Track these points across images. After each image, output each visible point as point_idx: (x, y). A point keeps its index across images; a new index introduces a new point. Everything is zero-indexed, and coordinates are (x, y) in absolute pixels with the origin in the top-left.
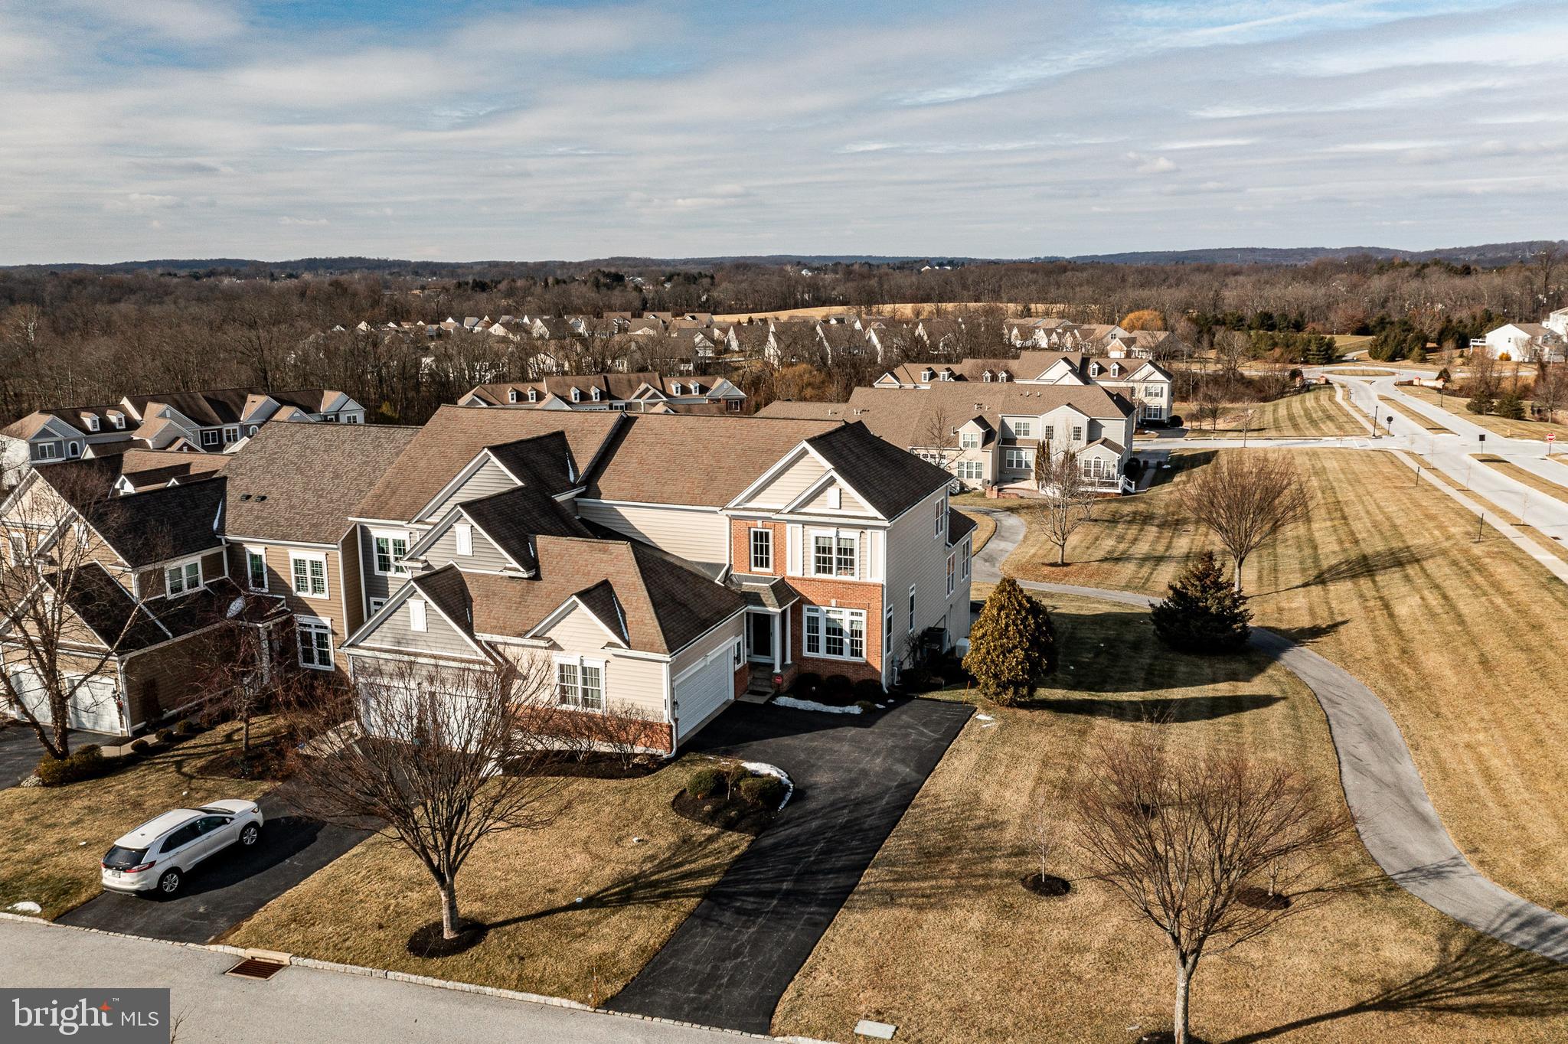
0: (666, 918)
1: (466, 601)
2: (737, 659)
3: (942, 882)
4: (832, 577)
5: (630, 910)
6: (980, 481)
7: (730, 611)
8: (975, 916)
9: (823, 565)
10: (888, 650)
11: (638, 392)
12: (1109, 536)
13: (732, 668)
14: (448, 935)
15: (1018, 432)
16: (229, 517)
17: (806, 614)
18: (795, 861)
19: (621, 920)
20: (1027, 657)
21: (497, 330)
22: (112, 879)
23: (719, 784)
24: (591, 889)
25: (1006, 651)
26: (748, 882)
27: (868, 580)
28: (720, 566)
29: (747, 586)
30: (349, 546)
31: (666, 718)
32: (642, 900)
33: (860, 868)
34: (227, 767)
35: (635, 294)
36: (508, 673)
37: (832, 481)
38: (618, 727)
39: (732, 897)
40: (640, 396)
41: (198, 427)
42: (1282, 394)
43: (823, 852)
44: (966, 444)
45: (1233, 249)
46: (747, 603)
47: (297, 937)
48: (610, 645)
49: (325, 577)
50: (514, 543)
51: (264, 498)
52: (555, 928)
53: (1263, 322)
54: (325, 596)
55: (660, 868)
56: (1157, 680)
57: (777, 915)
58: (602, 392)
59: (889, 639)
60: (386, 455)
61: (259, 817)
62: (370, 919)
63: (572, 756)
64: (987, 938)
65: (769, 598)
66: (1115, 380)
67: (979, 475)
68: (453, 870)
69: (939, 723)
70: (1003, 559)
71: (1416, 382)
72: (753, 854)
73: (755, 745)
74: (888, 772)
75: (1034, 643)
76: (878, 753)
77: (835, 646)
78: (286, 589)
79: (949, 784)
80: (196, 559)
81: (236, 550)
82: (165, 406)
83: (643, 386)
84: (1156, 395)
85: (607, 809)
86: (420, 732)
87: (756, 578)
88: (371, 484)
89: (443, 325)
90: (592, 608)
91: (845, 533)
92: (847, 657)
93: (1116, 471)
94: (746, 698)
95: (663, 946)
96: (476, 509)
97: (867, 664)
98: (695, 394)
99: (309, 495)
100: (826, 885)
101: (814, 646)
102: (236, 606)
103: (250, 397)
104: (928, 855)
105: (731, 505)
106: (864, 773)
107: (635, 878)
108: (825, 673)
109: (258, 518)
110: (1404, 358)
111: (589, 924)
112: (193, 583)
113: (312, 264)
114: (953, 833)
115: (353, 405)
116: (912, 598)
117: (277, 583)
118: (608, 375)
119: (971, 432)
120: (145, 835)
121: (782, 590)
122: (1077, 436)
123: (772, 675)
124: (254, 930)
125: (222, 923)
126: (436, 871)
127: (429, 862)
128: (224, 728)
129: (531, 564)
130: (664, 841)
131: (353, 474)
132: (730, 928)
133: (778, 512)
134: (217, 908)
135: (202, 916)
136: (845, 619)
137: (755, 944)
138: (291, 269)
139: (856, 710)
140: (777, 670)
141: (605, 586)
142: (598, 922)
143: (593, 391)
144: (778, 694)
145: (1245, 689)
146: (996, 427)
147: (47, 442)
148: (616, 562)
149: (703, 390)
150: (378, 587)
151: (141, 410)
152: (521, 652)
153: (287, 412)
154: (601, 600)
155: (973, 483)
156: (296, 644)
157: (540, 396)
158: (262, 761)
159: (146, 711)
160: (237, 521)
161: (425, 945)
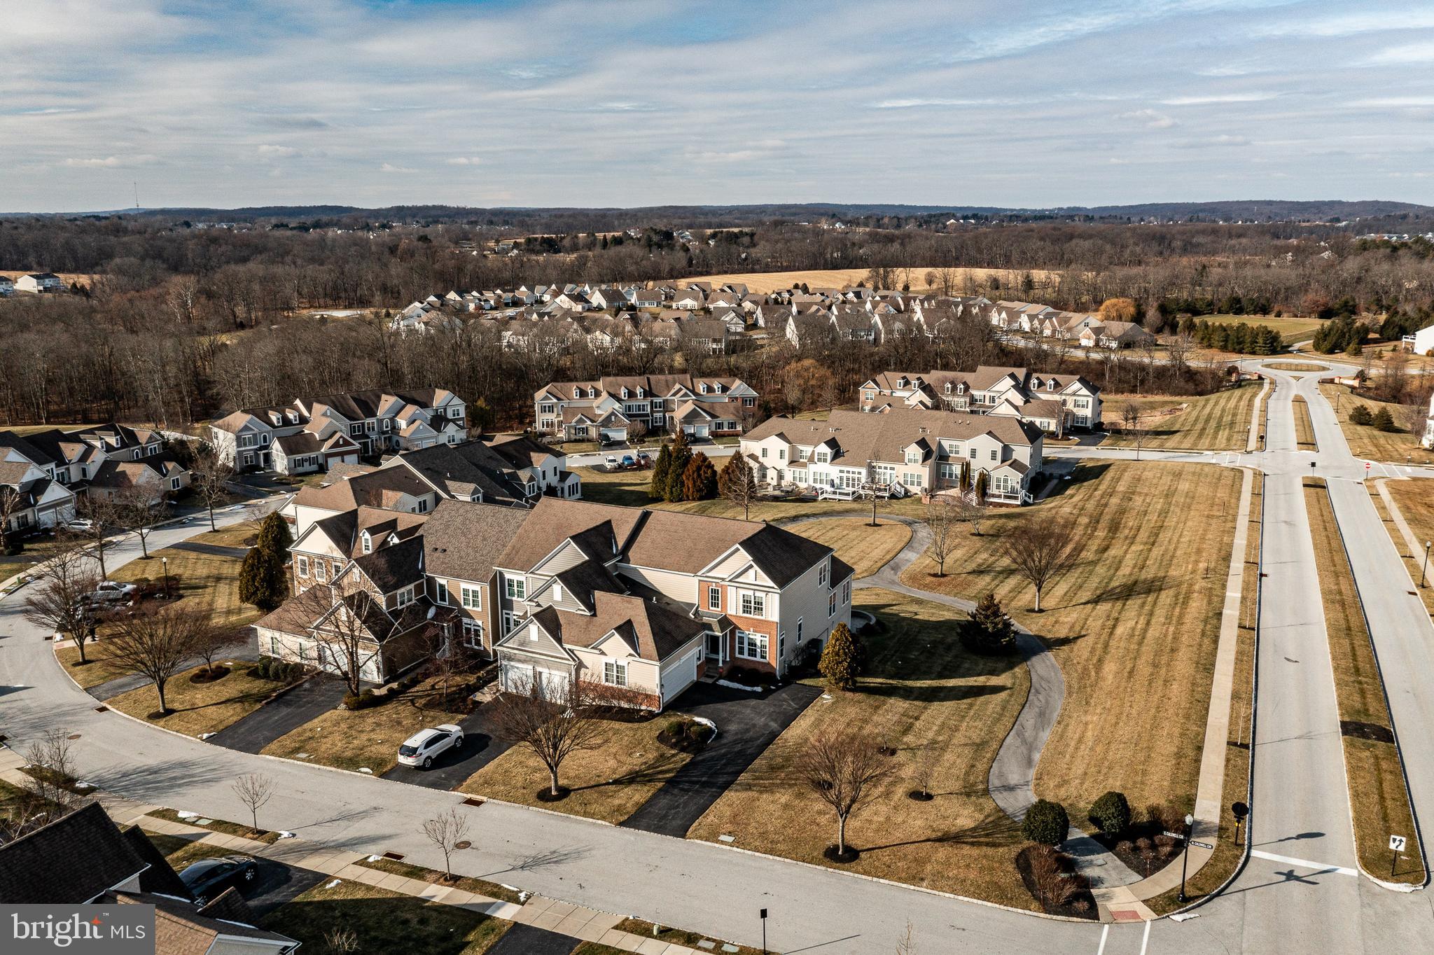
0: (648, 791)
1: (559, 626)
2: (699, 659)
3: (775, 781)
4: (751, 616)
5: (633, 786)
6: (919, 488)
7: (695, 635)
8: (784, 797)
9: (746, 609)
10: (782, 655)
11: (673, 391)
12: (987, 549)
13: (696, 663)
14: (554, 793)
15: (951, 452)
16: (427, 561)
17: (738, 635)
18: (710, 769)
19: (628, 790)
20: (849, 666)
21: (562, 300)
22: (402, 760)
23: (680, 729)
24: (616, 776)
25: (838, 663)
26: (686, 776)
27: (770, 619)
28: (693, 605)
29: (705, 619)
30: (493, 583)
31: (657, 692)
32: (638, 782)
33: (739, 773)
34: (438, 705)
35: (682, 254)
36: (580, 665)
37: (751, 566)
38: (633, 696)
39: (679, 783)
40: (674, 395)
41: (348, 422)
42: (1217, 389)
43: (724, 765)
44: (910, 461)
45: (1251, 202)
46: (704, 630)
47: (488, 790)
48: (630, 655)
49: (480, 599)
50: (583, 595)
51: (445, 551)
52: (600, 792)
53: (1231, 306)
54: (479, 609)
55: (649, 768)
56: (948, 673)
57: (697, 792)
58: (645, 390)
59: (782, 650)
60: (512, 527)
61: (462, 734)
62: (519, 784)
63: (610, 708)
64: (786, 806)
65: (716, 627)
66: (1051, 393)
67: (919, 484)
68: (557, 766)
69: (801, 699)
70: (904, 568)
71: (1337, 381)
72: (692, 763)
73: (703, 707)
74: (766, 725)
75: (853, 659)
76: (763, 715)
77: (752, 652)
78: (458, 604)
79: (794, 734)
80: (411, 586)
81: (431, 581)
82: (327, 407)
83: (677, 386)
84: (1083, 406)
85: (626, 738)
86: (534, 690)
87: (711, 614)
88: (504, 546)
89: (517, 293)
90: (622, 636)
91: (758, 594)
92: (758, 659)
93: (1019, 486)
94: (703, 680)
95: (646, 802)
96: (565, 577)
97: (769, 663)
98: (718, 392)
99: (470, 550)
100: (722, 780)
101: (741, 652)
102: (431, 613)
103: (384, 397)
104: (773, 768)
105: (699, 574)
106: (754, 725)
107: (637, 772)
108: (745, 666)
109: (443, 563)
110: (1343, 350)
111: (615, 792)
112: (410, 600)
113: (401, 213)
114: (788, 759)
115: (457, 401)
116: (800, 625)
117: (453, 600)
118: (651, 377)
119: (914, 451)
120: (417, 740)
121: (725, 622)
122: (994, 457)
123: (718, 668)
124: (469, 786)
125: (454, 782)
126: (549, 765)
127: (547, 762)
128: (429, 682)
129: (591, 607)
130: (651, 756)
131: (494, 539)
132: (676, 796)
133: (723, 579)
134: (450, 776)
135: (444, 779)
136: (758, 638)
137: (686, 804)
138: (384, 217)
139: (759, 689)
140: (721, 665)
141: (629, 623)
142: (619, 791)
143: (639, 390)
144: (721, 678)
145: (995, 681)
146: (934, 448)
147: (247, 435)
148: (635, 609)
149: (725, 389)
150: (508, 605)
151: (309, 409)
152: (586, 656)
153: (411, 409)
154: (627, 631)
155: (914, 489)
156: (462, 633)
157: (597, 394)
158: (456, 702)
159: (390, 670)
160: (431, 564)
161: (544, 797)
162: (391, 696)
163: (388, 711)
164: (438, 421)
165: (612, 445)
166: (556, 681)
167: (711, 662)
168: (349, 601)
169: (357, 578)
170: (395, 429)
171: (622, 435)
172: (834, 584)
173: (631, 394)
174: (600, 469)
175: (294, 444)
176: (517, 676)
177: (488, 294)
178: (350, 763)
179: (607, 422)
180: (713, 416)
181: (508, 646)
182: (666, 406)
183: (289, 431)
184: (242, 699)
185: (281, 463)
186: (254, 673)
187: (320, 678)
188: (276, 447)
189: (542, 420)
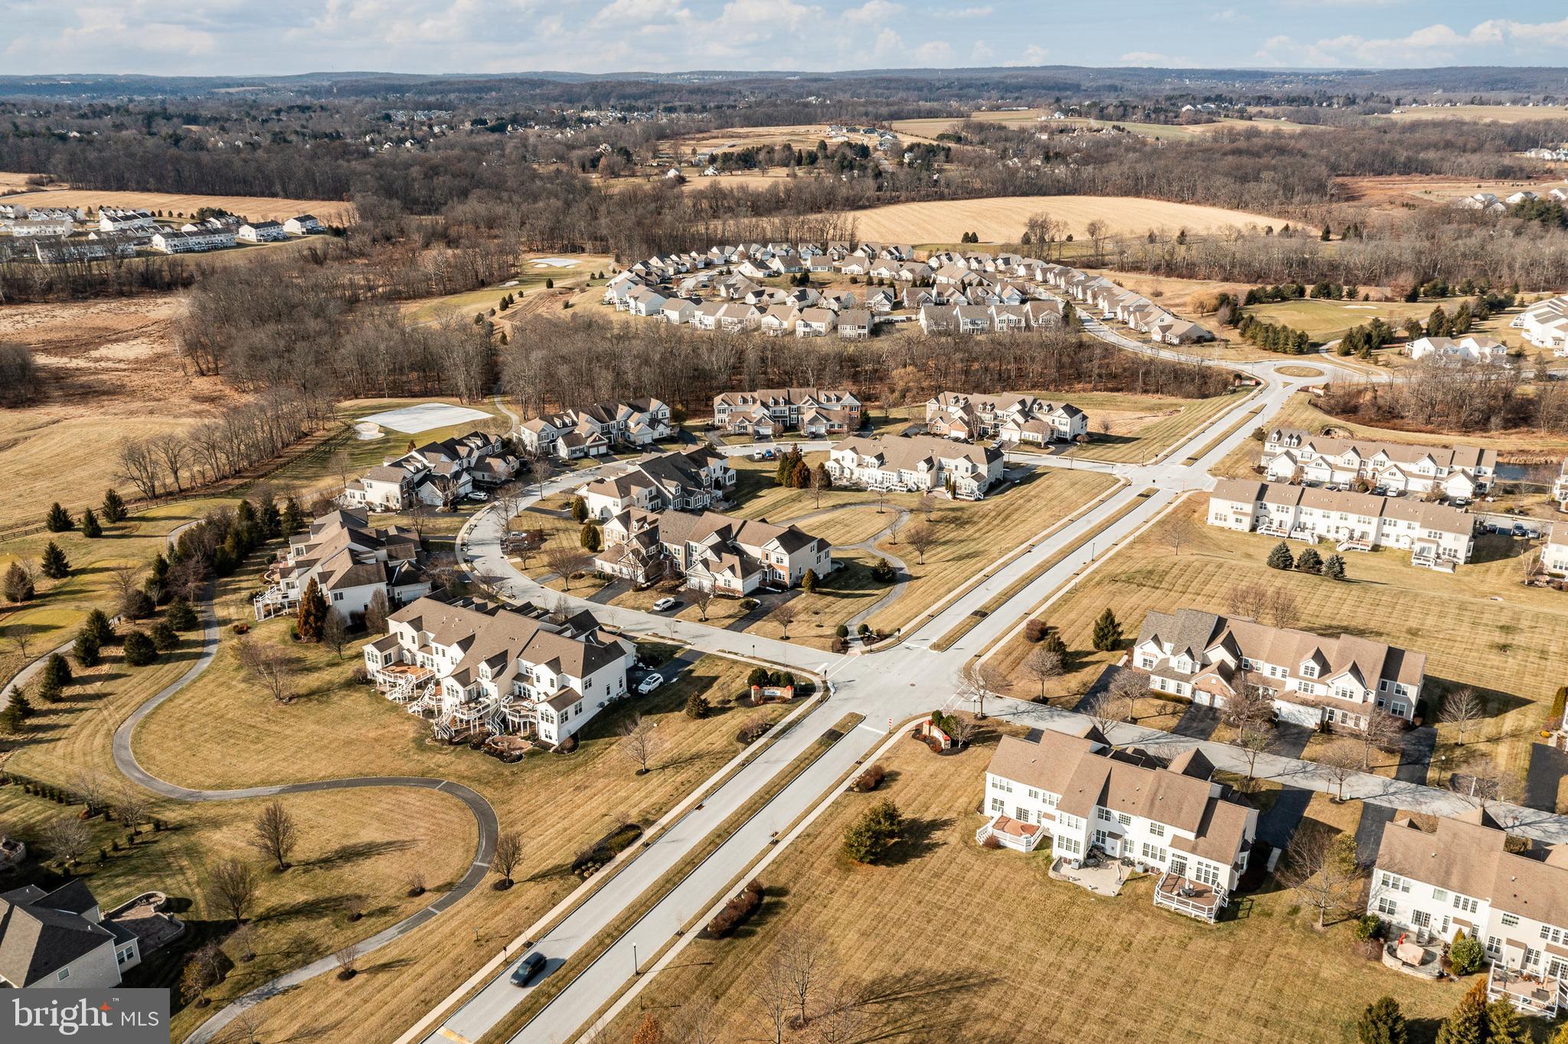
0: (733, 620)
1: (709, 565)
2: (759, 579)
4: (779, 564)
5: (729, 619)
7: (758, 570)
9: (777, 562)
10: (789, 580)
11: (804, 400)
13: (757, 581)
14: (703, 619)
15: (945, 465)
16: (660, 536)
17: (774, 571)
18: (757, 613)
19: (727, 620)
22: (655, 608)
23: (748, 602)
24: (725, 615)
25: (807, 583)
26: (748, 616)
27: (786, 565)
28: (758, 558)
29: (763, 564)
30: (686, 547)
31: (742, 590)
33: (764, 616)
34: (666, 591)
36: (715, 580)
38: (733, 591)
39: (744, 618)
40: (805, 403)
41: (600, 425)
42: (1222, 392)
43: (760, 613)
46: (762, 568)
48: (733, 577)
49: (681, 552)
50: (718, 554)
51: (667, 532)
52: (719, 619)
54: (680, 556)
55: (736, 613)
57: (750, 621)
58: (785, 399)
59: (789, 578)
60: (693, 524)
61: (674, 601)
62: (693, 617)
63: (725, 595)
65: (767, 567)
66: (1046, 414)
67: (925, 484)
68: (705, 612)
69: (795, 595)
70: (880, 539)
72: (749, 612)
73: (758, 596)
76: (780, 598)
77: (779, 577)
78: (672, 554)
80: (655, 546)
81: (662, 545)
82: (587, 415)
83: (807, 397)
85: (730, 604)
86: (700, 587)
87: (765, 562)
88: (689, 532)
89: (709, 255)
90: (731, 570)
91: (782, 557)
92: (781, 580)
93: (976, 489)
94: (759, 586)
95: (732, 623)
96: (711, 547)
97: (785, 582)
98: (834, 402)
99: (676, 533)
101: (775, 577)
102: (662, 556)
103: (621, 407)
104: (776, 615)
105: (761, 547)
107: (732, 614)
108: (776, 582)
109: (666, 537)
111: (723, 620)
112: (654, 552)
115: (665, 407)
116: (800, 568)
117: (670, 552)
118: (790, 389)
119: (923, 466)
120: (660, 602)
121: (770, 566)
122: (967, 470)
126: (703, 611)
128: (662, 583)
129: (721, 559)
130: (737, 610)
131: (686, 528)
132: (743, 621)
133: (769, 550)
136: (781, 573)
137: (746, 624)
139: (781, 591)
140: (767, 581)
141: (734, 565)
143: (781, 400)
144: (767, 586)
145: (875, 592)
146: (936, 463)
147: (543, 434)
148: (735, 560)
149: (839, 399)
150: (691, 555)
151: (577, 416)
152: (717, 576)
153: (637, 415)
154: (732, 568)
155: (922, 486)
156: (674, 565)
157: (754, 401)
158: (672, 590)
159: (647, 579)
160: (662, 537)
161: (701, 620)
162: (648, 587)
163: (647, 592)
164: (653, 422)
165: (762, 438)
166: (707, 585)
167: (764, 580)
168: (633, 552)
169: (635, 544)
170: (627, 427)
171: (769, 431)
172: (819, 551)
173: (776, 403)
174: (750, 458)
175: (572, 439)
176: (693, 582)
177: (685, 257)
178: (638, 609)
179: (759, 423)
180: (828, 420)
181: (689, 572)
182: (798, 411)
183: (567, 430)
184: (594, 586)
185: (563, 452)
186: (595, 576)
187: (621, 579)
188: (560, 442)
189: (718, 418)
